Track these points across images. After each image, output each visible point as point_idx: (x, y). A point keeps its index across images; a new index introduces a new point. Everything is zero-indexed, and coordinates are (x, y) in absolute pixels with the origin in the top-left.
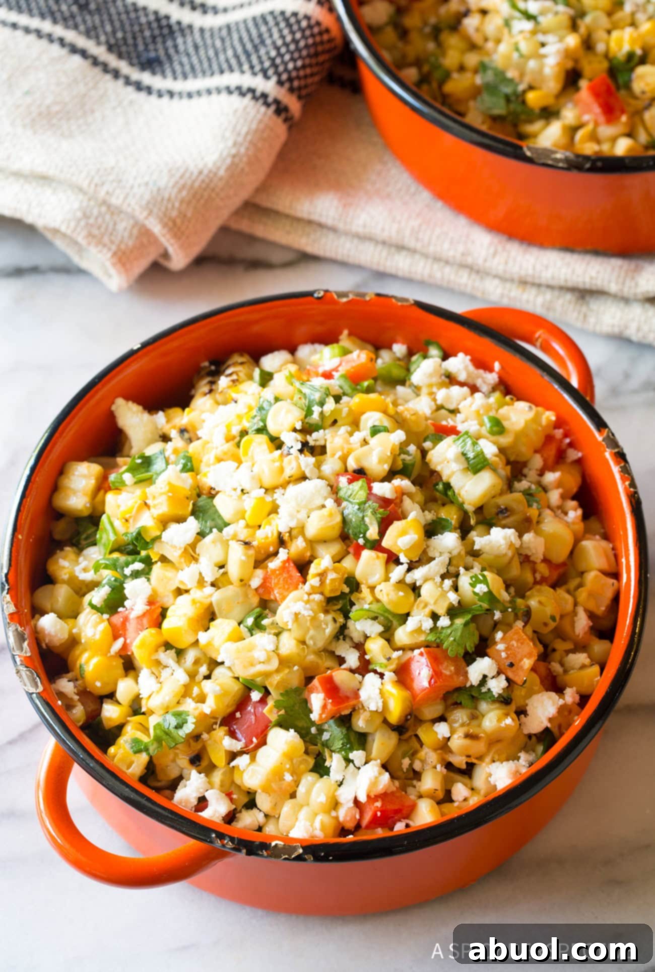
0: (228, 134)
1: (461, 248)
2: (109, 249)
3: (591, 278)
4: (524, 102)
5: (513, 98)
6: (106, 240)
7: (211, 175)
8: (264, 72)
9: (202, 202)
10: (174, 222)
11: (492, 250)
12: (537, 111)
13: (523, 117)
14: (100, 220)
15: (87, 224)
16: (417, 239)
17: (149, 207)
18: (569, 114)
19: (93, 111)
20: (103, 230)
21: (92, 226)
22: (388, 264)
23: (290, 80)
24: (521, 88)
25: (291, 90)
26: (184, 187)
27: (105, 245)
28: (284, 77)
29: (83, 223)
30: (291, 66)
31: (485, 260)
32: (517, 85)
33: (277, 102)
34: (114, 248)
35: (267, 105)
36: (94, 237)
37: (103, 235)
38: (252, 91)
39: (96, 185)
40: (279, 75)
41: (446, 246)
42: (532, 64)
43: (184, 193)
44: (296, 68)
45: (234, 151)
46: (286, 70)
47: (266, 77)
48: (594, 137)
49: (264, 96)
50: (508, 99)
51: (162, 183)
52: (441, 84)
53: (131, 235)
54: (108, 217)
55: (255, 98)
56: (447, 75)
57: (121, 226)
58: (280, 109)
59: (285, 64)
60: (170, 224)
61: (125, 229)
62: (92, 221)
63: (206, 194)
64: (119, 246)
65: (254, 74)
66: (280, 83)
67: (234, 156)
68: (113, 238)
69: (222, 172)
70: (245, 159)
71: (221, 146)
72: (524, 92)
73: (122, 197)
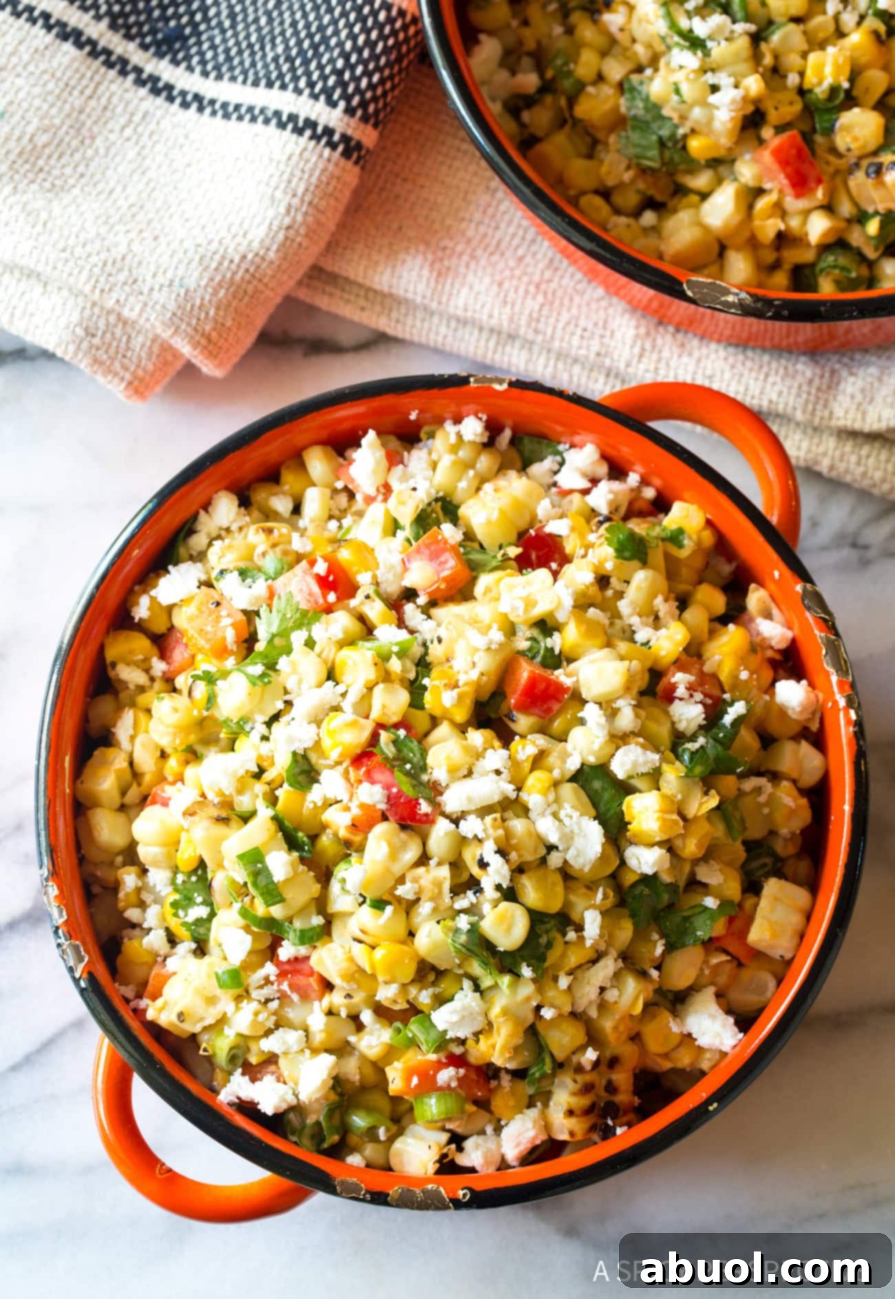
0: (279, 194)
1: (595, 346)
2: (122, 379)
3: (771, 402)
4: (684, 148)
5: (670, 144)
6: (117, 365)
7: (257, 260)
8: (328, 92)
9: (246, 299)
10: (209, 340)
11: (637, 350)
12: (703, 162)
13: (682, 167)
14: (108, 336)
15: (91, 347)
16: (536, 331)
17: (174, 321)
18: (747, 171)
19: (93, 138)
20: (112, 351)
21: (98, 348)
22: (497, 357)
23: (364, 104)
24: (681, 131)
25: (365, 119)
26: (220, 285)
27: (116, 374)
28: (356, 101)
29: (85, 345)
30: (364, 83)
31: (628, 365)
32: (676, 127)
33: (345, 138)
34: (128, 376)
35: (332, 146)
36: (102, 363)
37: (113, 359)
38: (311, 124)
39: (102, 291)
40: (347, 98)
41: (576, 341)
42: (697, 113)
43: (222, 293)
44: (371, 86)
45: (287, 221)
46: (358, 90)
47: (332, 104)
48: (779, 210)
49: (329, 132)
50: (662, 143)
51: (191, 283)
52: (572, 101)
53: (150, 354)
54: (118, 331)
55: (315, 137)
56: (580, 87)
57: (137, 342)
58: (350, 148)
59: (357, 80)
60: (204, 342)
61: (143, 346)
62: (96, 341)
63: (250, 289)
64: (134, 374)
65: (315, 97)
66: (350, 111)
67: (288, 228)
68: (126, 361)
69: (272, 255)
70: (302, 231)
71: (271, 213)
72: (685, 137)
73: (137, 309)
